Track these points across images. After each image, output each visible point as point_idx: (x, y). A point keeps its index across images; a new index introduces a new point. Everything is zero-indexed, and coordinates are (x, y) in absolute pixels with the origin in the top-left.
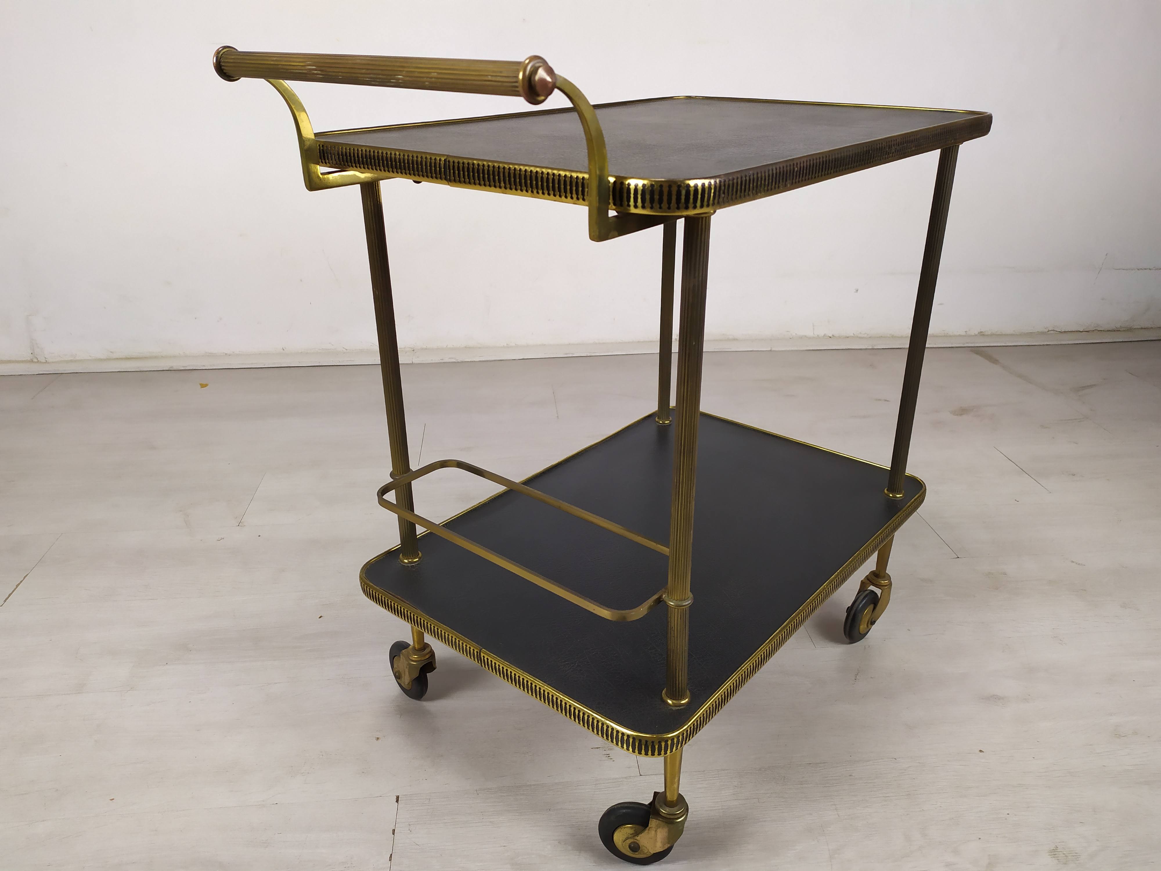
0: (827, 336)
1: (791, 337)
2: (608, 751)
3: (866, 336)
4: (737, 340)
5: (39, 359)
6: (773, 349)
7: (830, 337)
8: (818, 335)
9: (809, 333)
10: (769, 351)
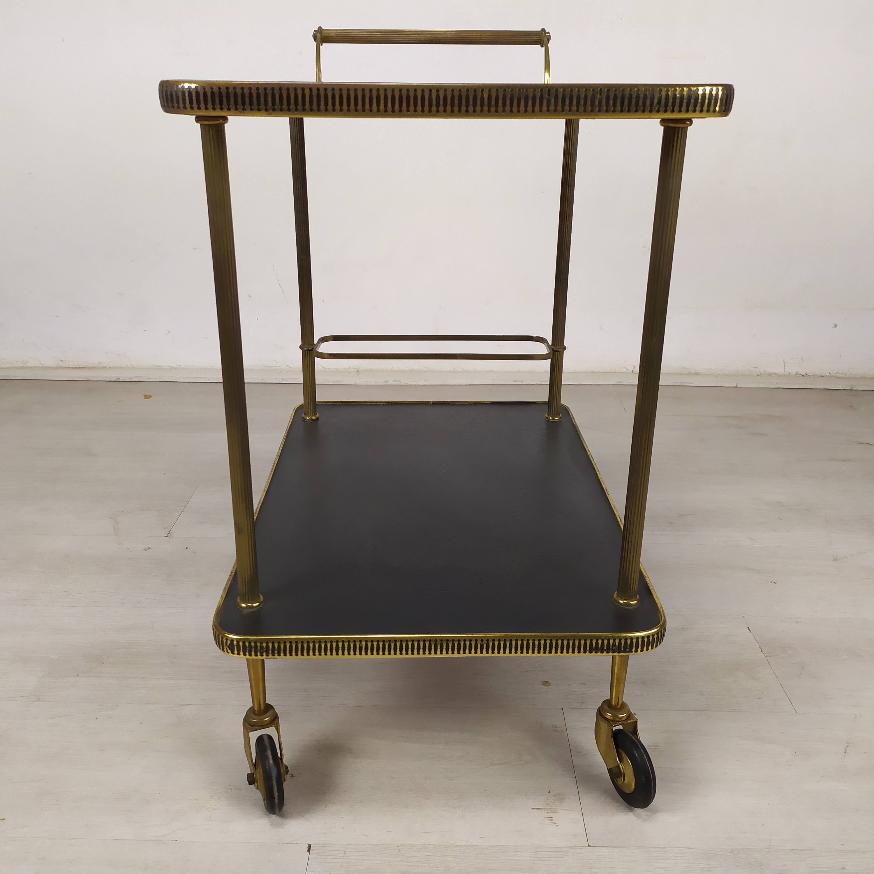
0: (799, 375)
1: (759, 374)
2: (551, 813)
3: (843, 375)
4: (699, 374)
6: (739, 386)
7: (803, 376)
8: (789, 374)
9: (780, 370)
10: (734, 387)
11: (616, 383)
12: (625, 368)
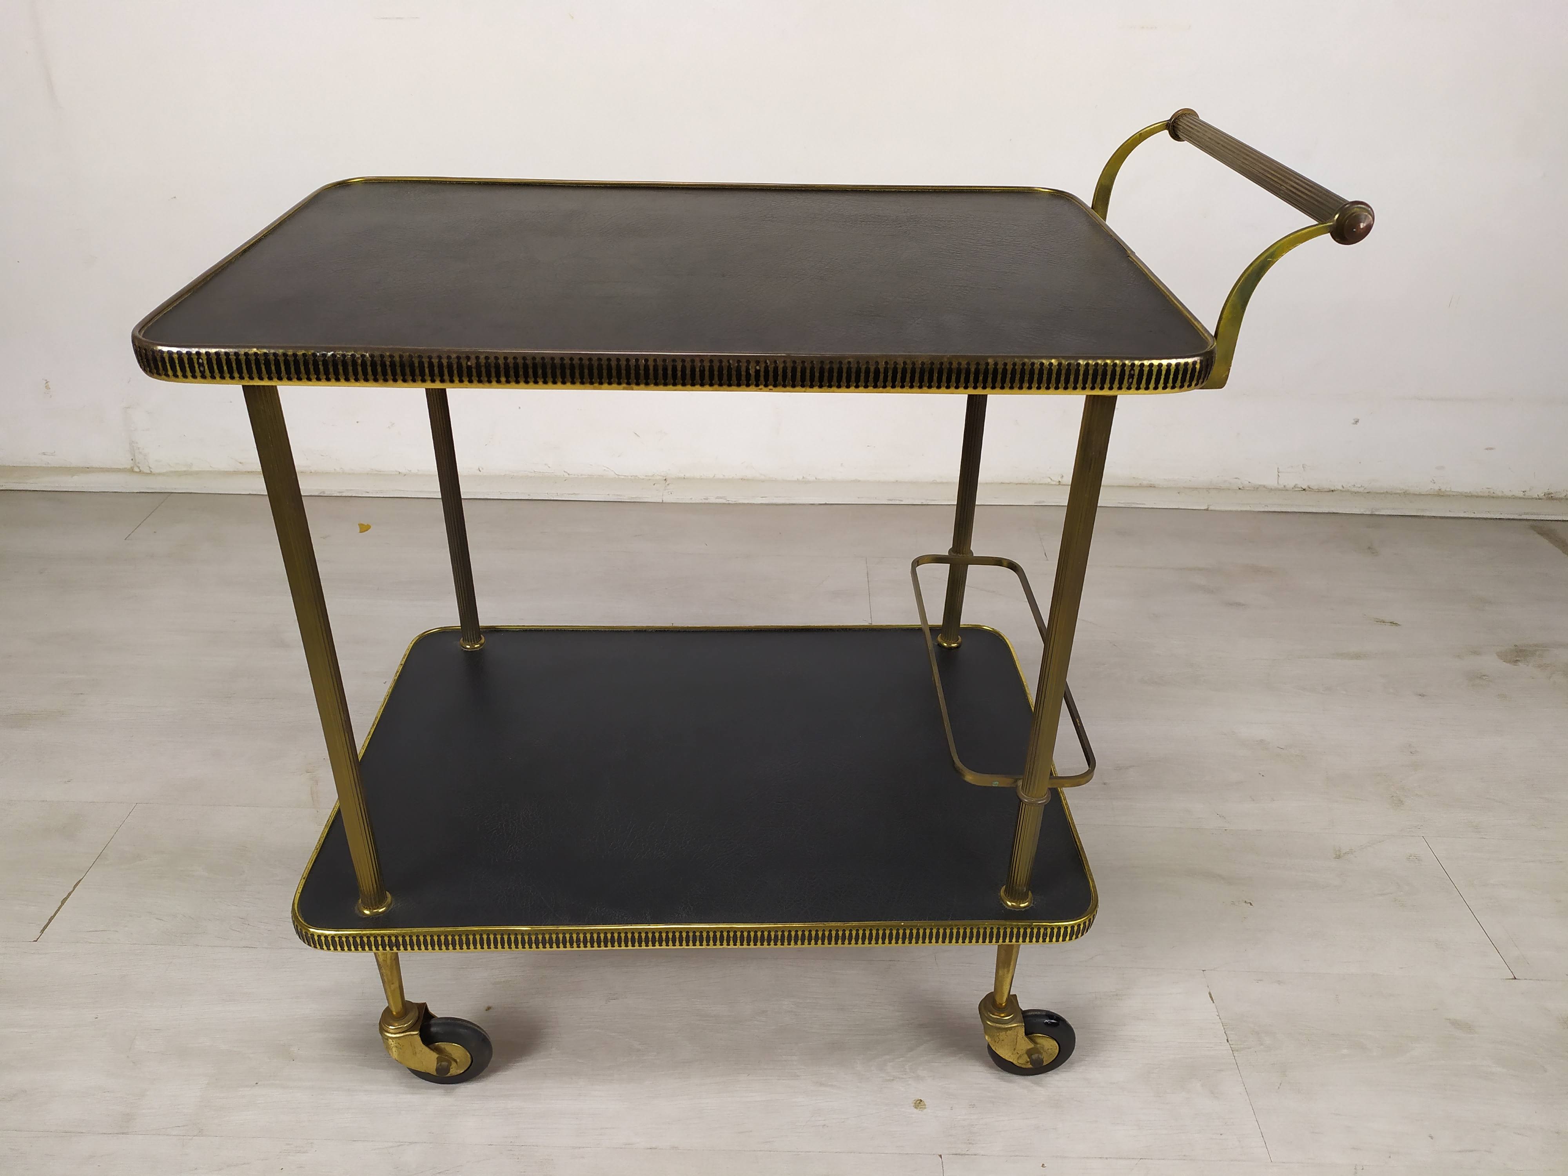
0: (1298, 488)
1: (1241, 487)
3: (1361, 490)
4: (1155, 487)
5: (140, 468)
6: (1211, 508)
7: (1304, 490)
8: (1285, 486)
9: (1271, 482)
10: (1205, 510)
11: (1035, 503)
12: (1050, 478)
